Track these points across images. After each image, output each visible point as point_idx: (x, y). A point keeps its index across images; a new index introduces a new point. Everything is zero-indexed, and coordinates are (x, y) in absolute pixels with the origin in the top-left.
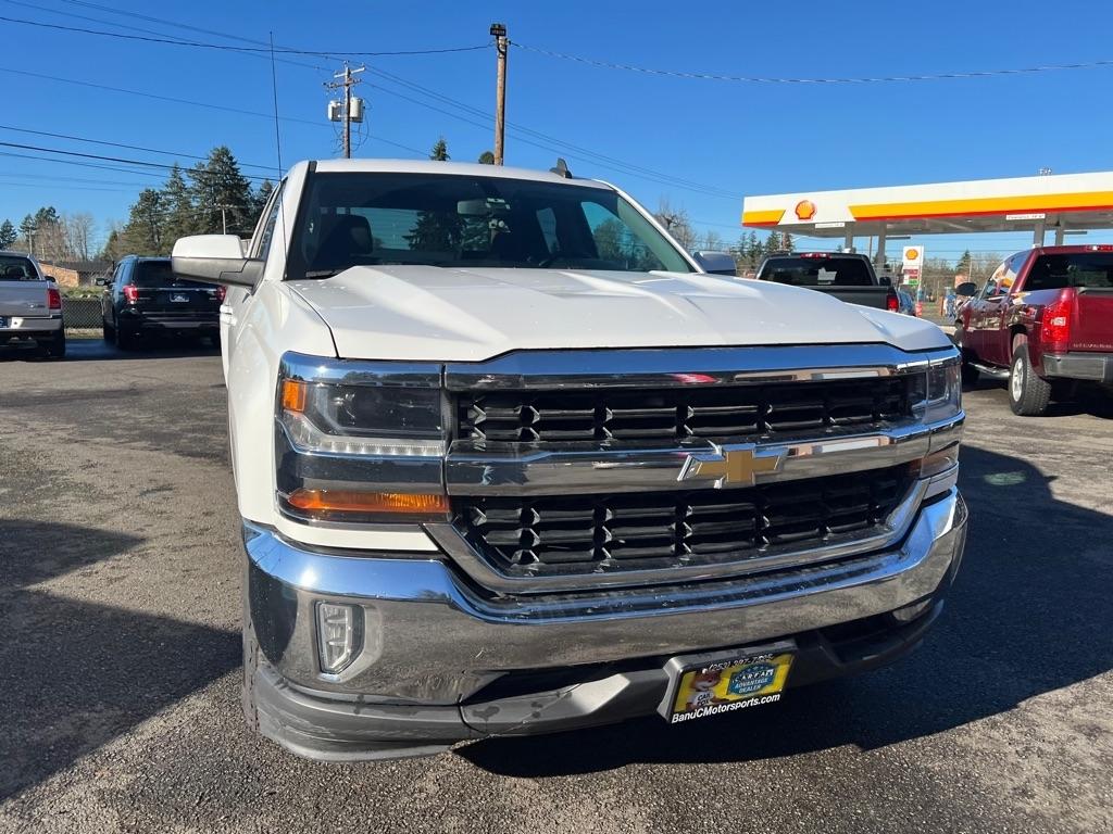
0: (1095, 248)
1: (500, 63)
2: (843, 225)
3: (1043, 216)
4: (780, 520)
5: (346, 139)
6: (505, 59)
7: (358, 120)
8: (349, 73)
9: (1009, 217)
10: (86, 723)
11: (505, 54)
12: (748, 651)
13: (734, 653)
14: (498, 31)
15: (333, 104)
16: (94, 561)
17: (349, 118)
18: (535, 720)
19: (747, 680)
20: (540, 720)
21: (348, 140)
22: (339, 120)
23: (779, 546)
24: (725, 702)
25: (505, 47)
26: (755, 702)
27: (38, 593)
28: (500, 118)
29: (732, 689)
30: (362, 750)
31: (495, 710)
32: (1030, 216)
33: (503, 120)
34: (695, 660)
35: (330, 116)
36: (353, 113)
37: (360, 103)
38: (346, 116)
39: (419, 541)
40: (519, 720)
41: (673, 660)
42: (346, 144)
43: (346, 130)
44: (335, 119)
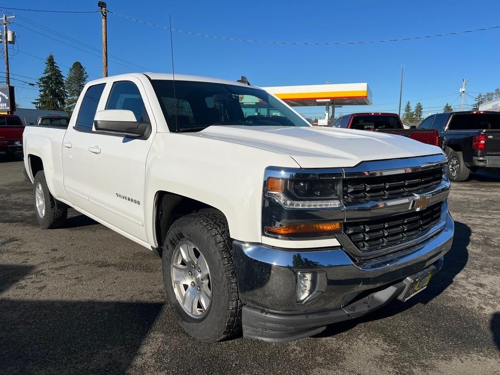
0: (373, 114)
1: (103, 20)
3: (329, 100)
5: (5, 52)
6: (106, 19)
7: (12, 42)
8: (6, 18)
9: (317, 101)
11: (105, 16)
14: (102, 5)
16: (17, 281)
17: (7, 41)
18: (369, 309)
19: (423, 282)
20: (371, 308)
21: (7, 53)
23: (424, 231)
24: (416, 291)
25: (105, 13)
26: (421, 290)
28: (105, 47)
29: (418, 286)
32: (325, 100)
33: (106, 49)
34: (415, 276)
36: (10, 39)
37: (13, 34)
38: (5, 40)
41: (407, 278)
42: (5, 55)
43: (5, 48)
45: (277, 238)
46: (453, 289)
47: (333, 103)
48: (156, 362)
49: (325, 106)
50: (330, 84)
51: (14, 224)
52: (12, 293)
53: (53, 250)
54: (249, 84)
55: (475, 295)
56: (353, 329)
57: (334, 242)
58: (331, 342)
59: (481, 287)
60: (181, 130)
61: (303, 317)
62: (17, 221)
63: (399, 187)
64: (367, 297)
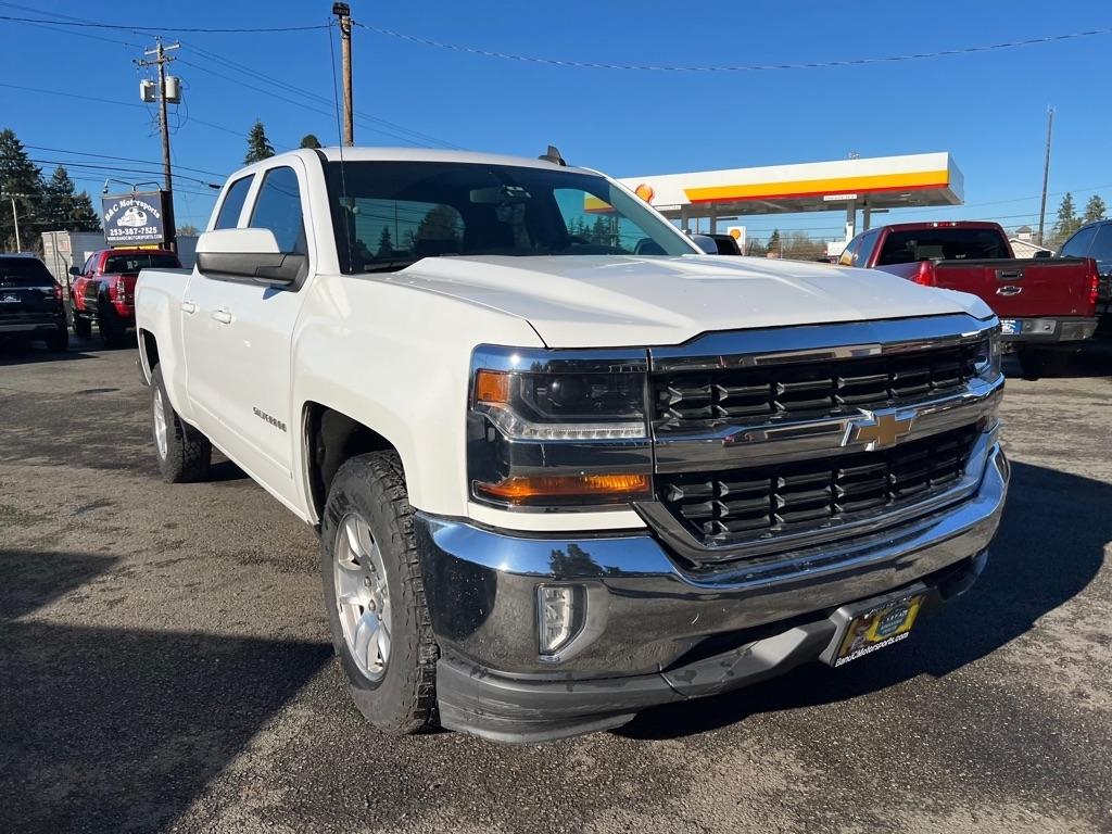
0: (935, 225)
1: (345, 43)
2: (680, 207)
3: (855, 196)
4: (904, 478)
5: (162, 121)
6: (349, 39)
7: (175, 100)
8: (162, 50)
9: (826, 198)
10: (191, 747)
11: (349, 34)
12: (895, 595)
13: (884, 599)
14: (340, 10)
15: (145, 83)
16: (75, 586)
17: (165, 98)
18: (731, 678)
19: (891, 621)
20: (735, 677)
21: (166, 123)
22: (153, 101)
23: (903, 500)
24: (872, 643)
25: (349, 27)
26: (891, 641)
27: (34, 624)
28: (348, 100)
29: (879, 632)
30: (559, 728)
31: (693, 674)
32: (844, 197)
33: (351, 103)
34: (857, 607)
35: (143, 96)
36: (170, 93)
37: (177, 83)
38: (161, 96)
40: (718, 680)
41: (840, 610)
42: (163, 126)
43: (162, 112)
44: (148, 99)
45: (505, 508)
46: (1026, 644)
47: (865, 204)
48: (274, 768)
49: (845, 212)
50: (858, 158)
51: (118, 472)
52: (57, 612)
53: (169, 526)
54: (563, 163)
55: (1075, 662)
56: (733, 727)
57: (630, 519)
58: (669, 750)
59: (1102, 643)
60: (366, 268)
61: (562, 690)
62: (123, 466)
63: (820, 393)
64: (734, 652)
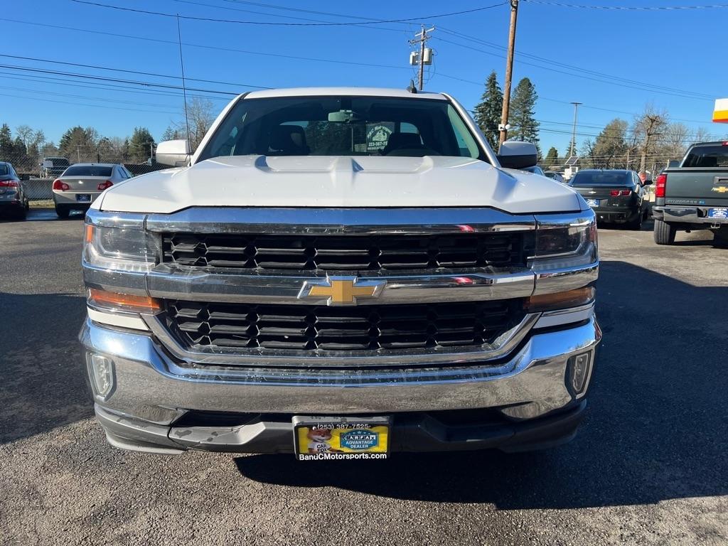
1: (513, 14)
4: (390, 332)
5: (420, 76)
6: (516, 11)
7: (429, 63)
8: (424, 32)
11: (516, 8)
12: (349, 419)
13: (339, 419)
15: (413, 54)
17: (423, 62)
19: (354, 440)
20: (210, 443)
21: (422, 77)
22: (417, 64)
23: (390, 350)
24: (340, 452)
25: (516, 3)
26: (365, 456)
28: (511, 53)
29: (346, 446)
31: (189, 433)
33: (513, 55)
34: (308, 420)
35: (411, 62)
36: (426, 59)
37: (430, 52)
38: (421, 61)
39: (138, 323)
41: (294, 418)
42: (420, 79)
43: (420, 71)
44: (414, 64)
54: (415, 92)
